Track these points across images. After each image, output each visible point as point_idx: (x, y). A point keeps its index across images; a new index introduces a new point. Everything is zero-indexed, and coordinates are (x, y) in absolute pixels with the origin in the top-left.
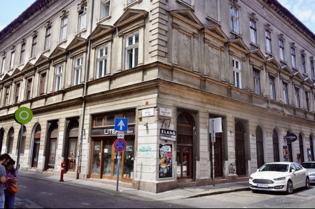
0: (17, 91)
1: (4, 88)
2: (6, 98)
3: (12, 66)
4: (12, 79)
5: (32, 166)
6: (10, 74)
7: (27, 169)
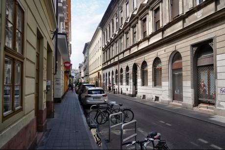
0: (144, 26)
1: (131, 29)
2: (134, 37)
3: (135, 7)
4: (137, 18)
5: (174, 99)
6: (135, 13)
7: (169, 102)
